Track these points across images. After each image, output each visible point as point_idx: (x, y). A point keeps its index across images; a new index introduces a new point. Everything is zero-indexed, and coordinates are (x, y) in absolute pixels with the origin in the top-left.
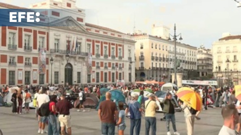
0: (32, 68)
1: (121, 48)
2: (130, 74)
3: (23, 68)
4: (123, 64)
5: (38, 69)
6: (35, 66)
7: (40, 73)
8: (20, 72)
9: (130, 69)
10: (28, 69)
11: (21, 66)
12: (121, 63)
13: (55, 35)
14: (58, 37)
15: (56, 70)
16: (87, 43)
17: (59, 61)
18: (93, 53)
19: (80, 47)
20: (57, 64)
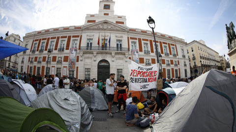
0: (63, 66)
1: (174, 47)
2: (186, 70)
3: (55, 66)
4: (178, 61)
5: (68, 66)
6: (66, 64)
7: (69, 69)
8: (53, 68)
9: (185, 65)
10: (59, 66)
11: (54, 64)
12: (177, 60)
13: (87, 36)
14: (91, 38)
15: (88, 67)
16: (130, 41)
17: (91, 58)
18: (141, 50)
19: (121, 45)
20: (88, 61)
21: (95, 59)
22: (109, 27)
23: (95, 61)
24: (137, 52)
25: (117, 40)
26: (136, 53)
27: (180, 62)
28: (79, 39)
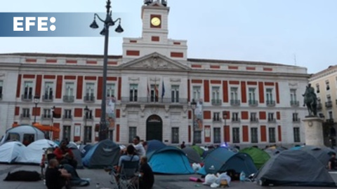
3: (82, 123)
4: (278, 113)
8: (78, 127)
12: (275, 111)
13: (130, 79)
14: (136, 82)
15: (133, 125)
16: (192, 85)
17: (137, 113)
18: (207, 99)
19: (177, 92)
20: (133, 117)
21: (143, 114)
22: (161, 65)
23: (143, 117)
24: (201, 103)
25: (173, 86)
26: (198, 105)
27: (281, 115)
28: (116, 82)
